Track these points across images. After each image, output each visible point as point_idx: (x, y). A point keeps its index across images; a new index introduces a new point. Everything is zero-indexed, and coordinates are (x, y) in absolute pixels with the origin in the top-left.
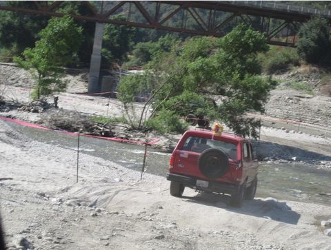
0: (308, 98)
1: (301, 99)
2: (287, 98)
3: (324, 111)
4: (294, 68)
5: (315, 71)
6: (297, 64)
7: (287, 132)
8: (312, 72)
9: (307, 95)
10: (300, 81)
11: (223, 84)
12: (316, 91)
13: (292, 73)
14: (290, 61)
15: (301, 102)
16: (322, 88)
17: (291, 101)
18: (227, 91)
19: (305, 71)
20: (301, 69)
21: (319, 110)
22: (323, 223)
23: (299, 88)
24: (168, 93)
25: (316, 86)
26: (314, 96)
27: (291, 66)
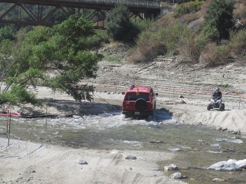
0: (118, 66)
1: (113, 68)
2: (103, 67)
3: (131, 75)
4: (105, 44)
5: (121, 46)
6: (108, 42)
7: (109, 94)
8: (119, 47)
9: (118, 65)
10: (111, 54)
11: (61, 60)
12: (123, 61)
13: (104, 49)
14: (102, 40)
15: (113, 70)
16: (128, 58)
17: (106, 70)
18: (64, 65)
19: (114, 47)
20: (111, 45)
21: (128, 75)
22: (166, 168)
23: (111, 60)
24: (17, 71)
25: (123, 57)
26: (123, 64)
27: (103, 43)
